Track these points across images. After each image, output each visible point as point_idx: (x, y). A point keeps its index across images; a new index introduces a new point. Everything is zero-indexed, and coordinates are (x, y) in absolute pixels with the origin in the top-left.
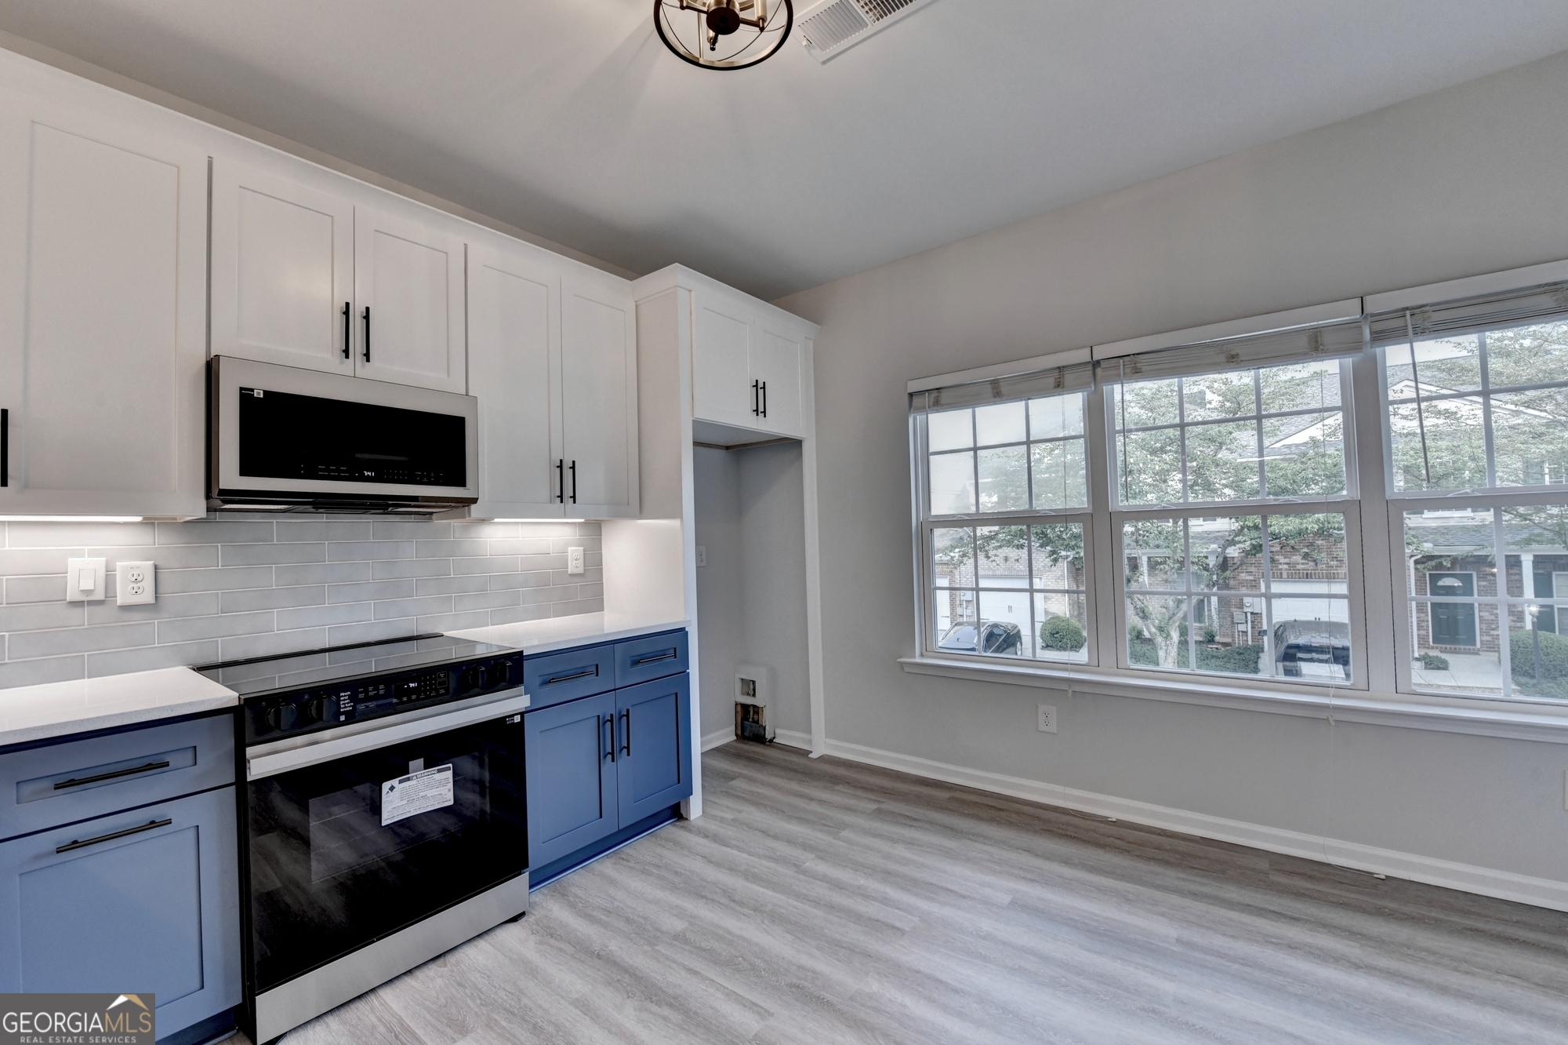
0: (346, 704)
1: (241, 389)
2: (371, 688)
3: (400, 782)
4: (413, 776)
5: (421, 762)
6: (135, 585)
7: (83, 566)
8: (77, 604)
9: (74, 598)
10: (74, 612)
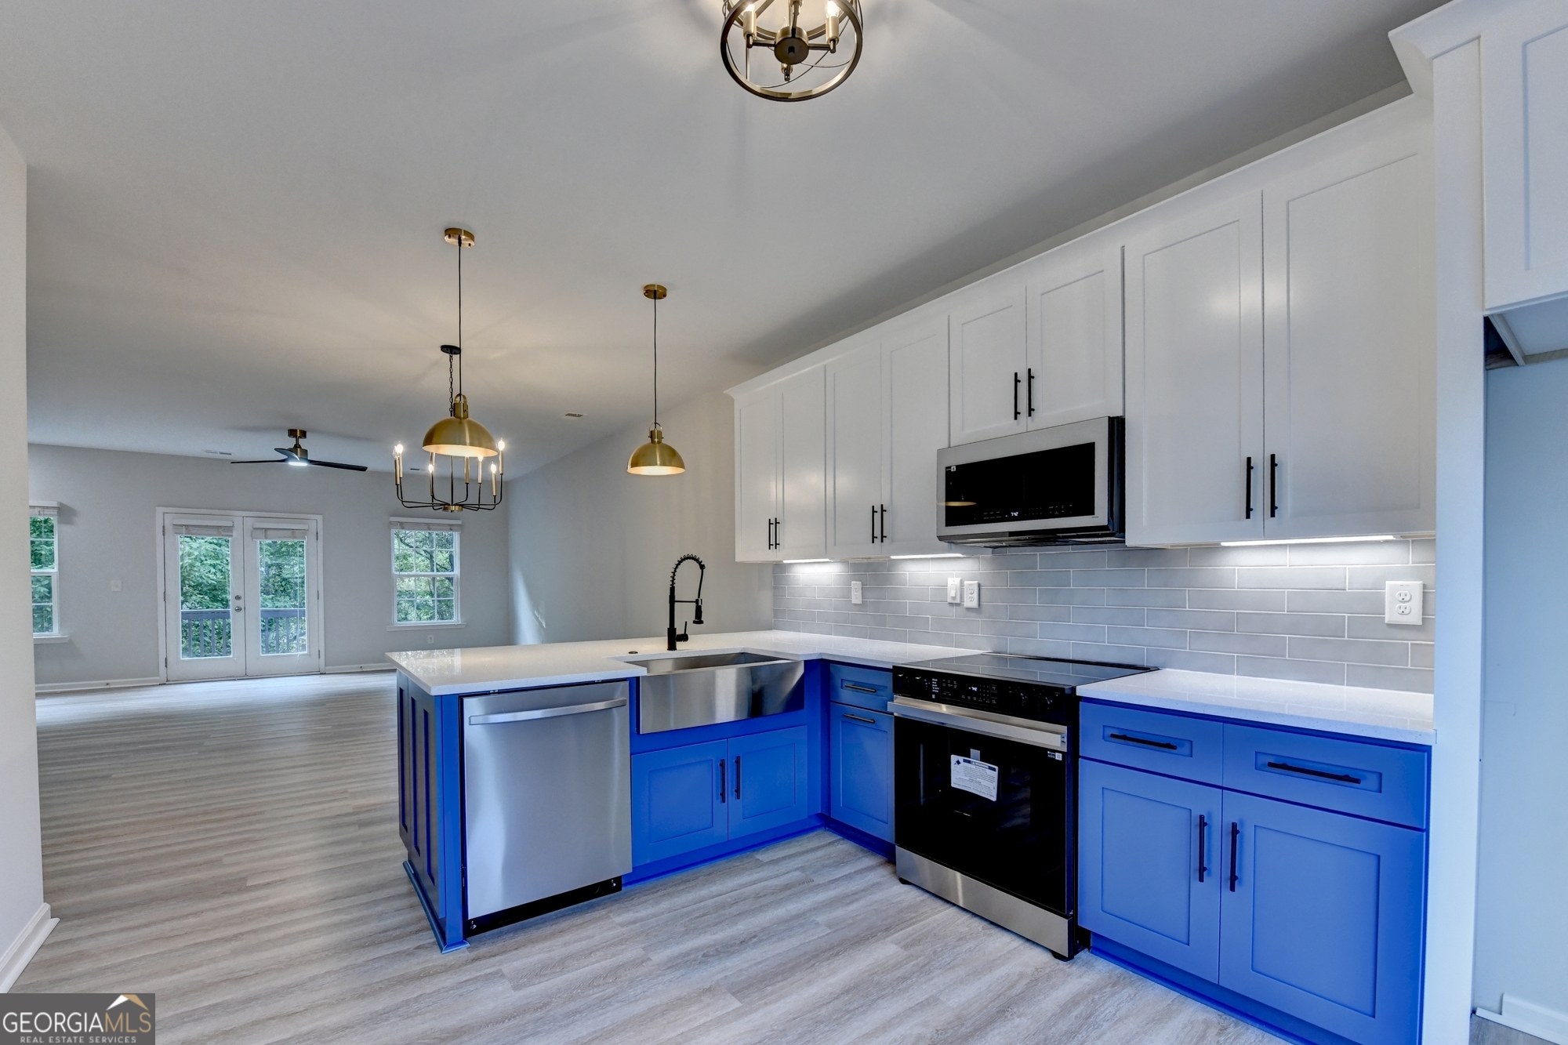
0: (935, 689)
1: (946, 468)
2: (949, 681)
3: (965, 761)
4: (974, 761)
5: (978, 752)
6: (970, 596)
7: (953, 582)
8: (951, 604)
9: (949, 600)
10: (951, 608)
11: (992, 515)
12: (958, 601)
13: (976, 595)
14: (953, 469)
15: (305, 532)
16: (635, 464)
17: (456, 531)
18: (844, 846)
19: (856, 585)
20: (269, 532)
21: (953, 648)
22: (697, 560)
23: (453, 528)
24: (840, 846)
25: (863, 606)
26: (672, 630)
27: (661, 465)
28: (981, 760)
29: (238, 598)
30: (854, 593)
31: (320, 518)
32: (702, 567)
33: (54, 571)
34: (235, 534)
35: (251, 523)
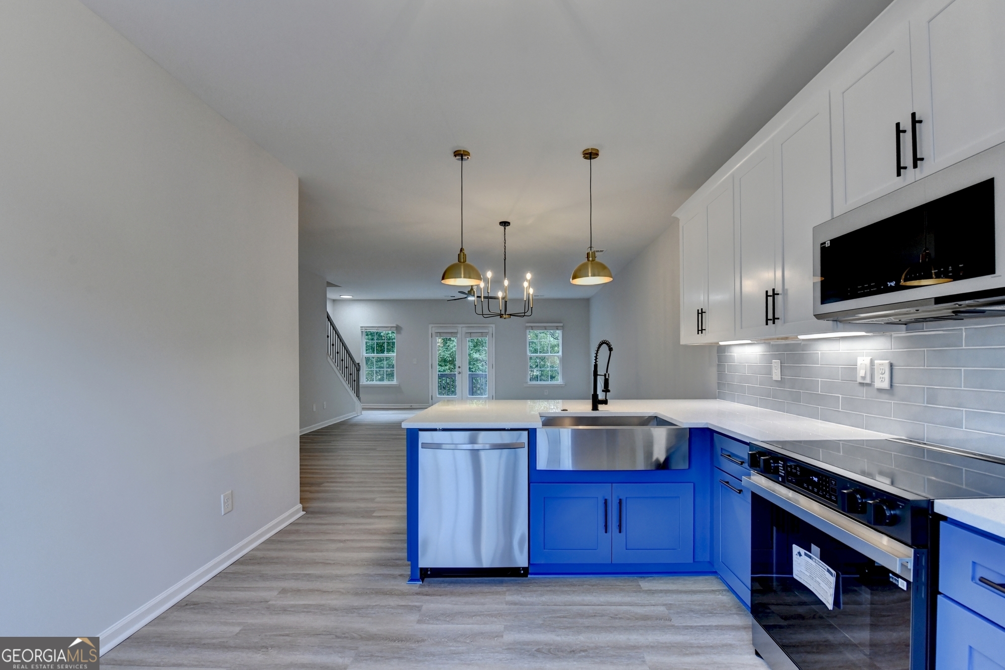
0: (781, 472)
2: (792, 466)
3: (806, 554)
4: (813, 558)
5: (818, 550)
6: (881, 376)
7: (863, 362)
8: (862, 384)
9: (859, 380)
10: (861, 388)
11: (867, 288)
12: (868, 381)
13: (887, 376)
14: (828, 244)
15: (487, 333)
16: (574, 278)
17: (560, 330)
18: (725, 598)
19: (776, 363)
20: (472, 334)
21: (864, 430)
22: (607, 344)
23: (559, 328)
24: (720, 596)
25: (781, 382)
26: (595, 396)
27: (591, 276)
28: (821, 559)
29: (459, 367)
30: (774, 371)
31: (493, 326)
32: (611, 349)
33: (395, 354)
34: (458, 336)
35: (465, 330)
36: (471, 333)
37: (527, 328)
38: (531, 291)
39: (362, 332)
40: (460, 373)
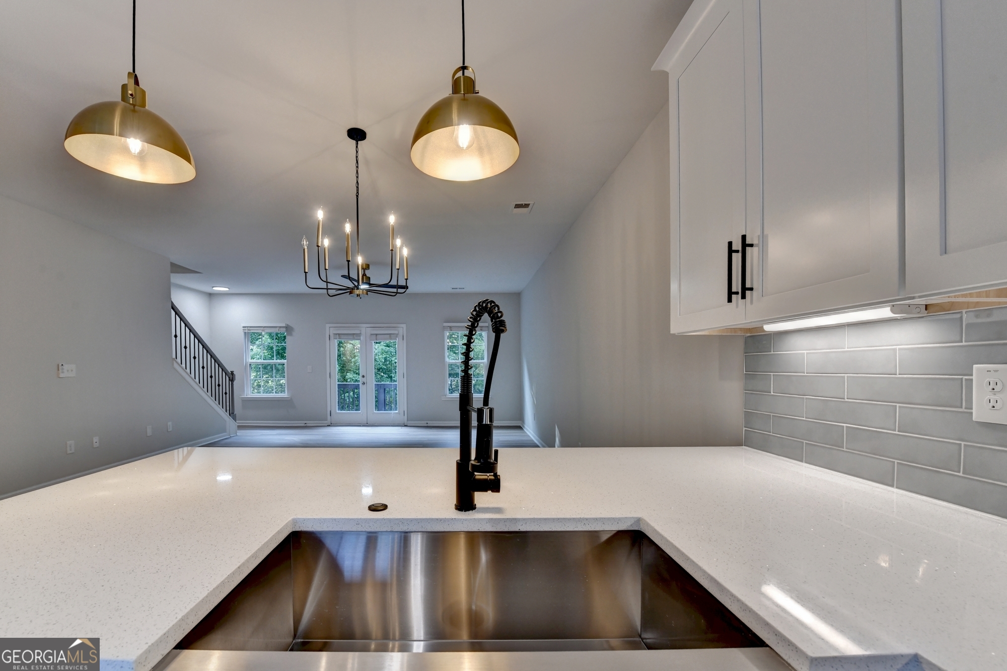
15: (397, 335)
29: (363, 377)
31: (404, 326)
33: (286, 361)
34: (362, 338)
35: (370, 331)
36: (376, 335)
37: (444, 328)
38: (405, 252)
39: (245, 333)
40: (364, 383)
